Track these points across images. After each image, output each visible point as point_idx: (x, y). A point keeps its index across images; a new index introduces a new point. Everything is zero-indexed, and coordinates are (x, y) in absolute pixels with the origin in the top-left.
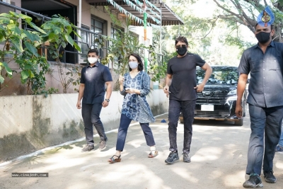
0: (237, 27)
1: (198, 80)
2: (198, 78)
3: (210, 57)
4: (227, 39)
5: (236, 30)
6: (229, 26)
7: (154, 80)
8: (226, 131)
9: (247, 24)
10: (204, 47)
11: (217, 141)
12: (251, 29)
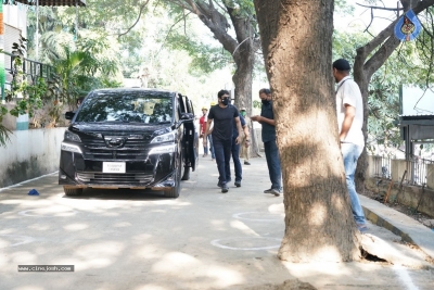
0: (185, 17)
1: (107, 114)
2: (107, 110)
3: (141, 68)
4: (167, 38)
5: (182, 22)
6: (170, 14)
7: (15, 113)
8: (145, 209)
9: (198, 11)
10: (131, 49)
11: (123, 229)
12: (207, 23)
